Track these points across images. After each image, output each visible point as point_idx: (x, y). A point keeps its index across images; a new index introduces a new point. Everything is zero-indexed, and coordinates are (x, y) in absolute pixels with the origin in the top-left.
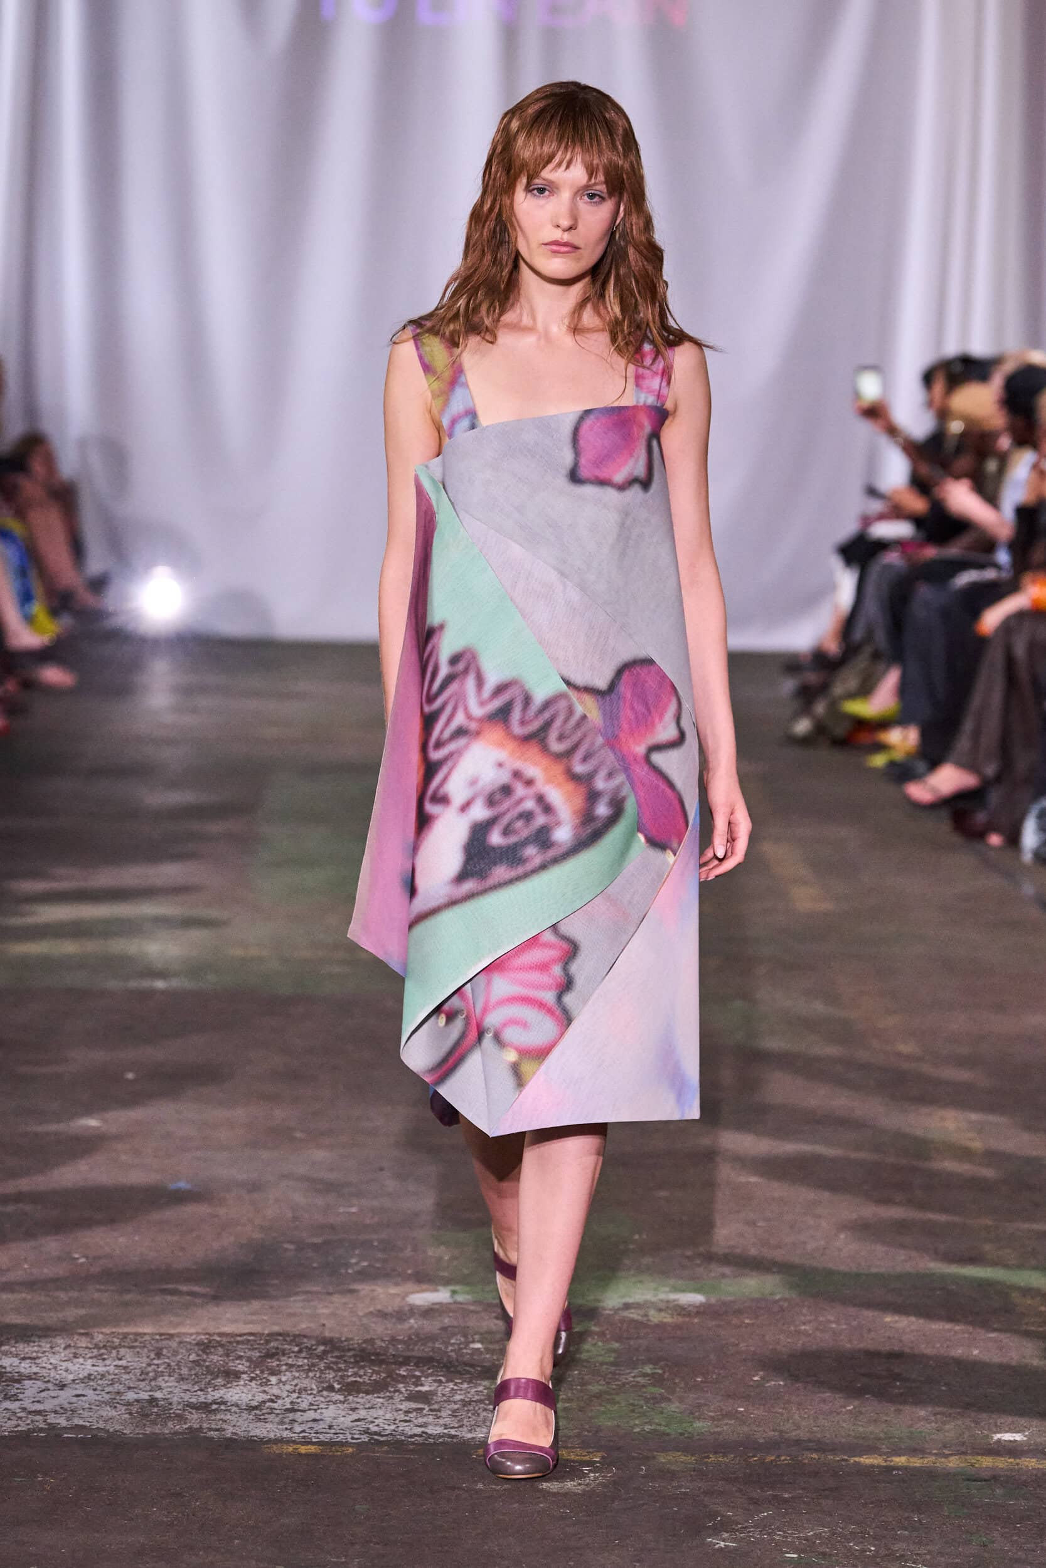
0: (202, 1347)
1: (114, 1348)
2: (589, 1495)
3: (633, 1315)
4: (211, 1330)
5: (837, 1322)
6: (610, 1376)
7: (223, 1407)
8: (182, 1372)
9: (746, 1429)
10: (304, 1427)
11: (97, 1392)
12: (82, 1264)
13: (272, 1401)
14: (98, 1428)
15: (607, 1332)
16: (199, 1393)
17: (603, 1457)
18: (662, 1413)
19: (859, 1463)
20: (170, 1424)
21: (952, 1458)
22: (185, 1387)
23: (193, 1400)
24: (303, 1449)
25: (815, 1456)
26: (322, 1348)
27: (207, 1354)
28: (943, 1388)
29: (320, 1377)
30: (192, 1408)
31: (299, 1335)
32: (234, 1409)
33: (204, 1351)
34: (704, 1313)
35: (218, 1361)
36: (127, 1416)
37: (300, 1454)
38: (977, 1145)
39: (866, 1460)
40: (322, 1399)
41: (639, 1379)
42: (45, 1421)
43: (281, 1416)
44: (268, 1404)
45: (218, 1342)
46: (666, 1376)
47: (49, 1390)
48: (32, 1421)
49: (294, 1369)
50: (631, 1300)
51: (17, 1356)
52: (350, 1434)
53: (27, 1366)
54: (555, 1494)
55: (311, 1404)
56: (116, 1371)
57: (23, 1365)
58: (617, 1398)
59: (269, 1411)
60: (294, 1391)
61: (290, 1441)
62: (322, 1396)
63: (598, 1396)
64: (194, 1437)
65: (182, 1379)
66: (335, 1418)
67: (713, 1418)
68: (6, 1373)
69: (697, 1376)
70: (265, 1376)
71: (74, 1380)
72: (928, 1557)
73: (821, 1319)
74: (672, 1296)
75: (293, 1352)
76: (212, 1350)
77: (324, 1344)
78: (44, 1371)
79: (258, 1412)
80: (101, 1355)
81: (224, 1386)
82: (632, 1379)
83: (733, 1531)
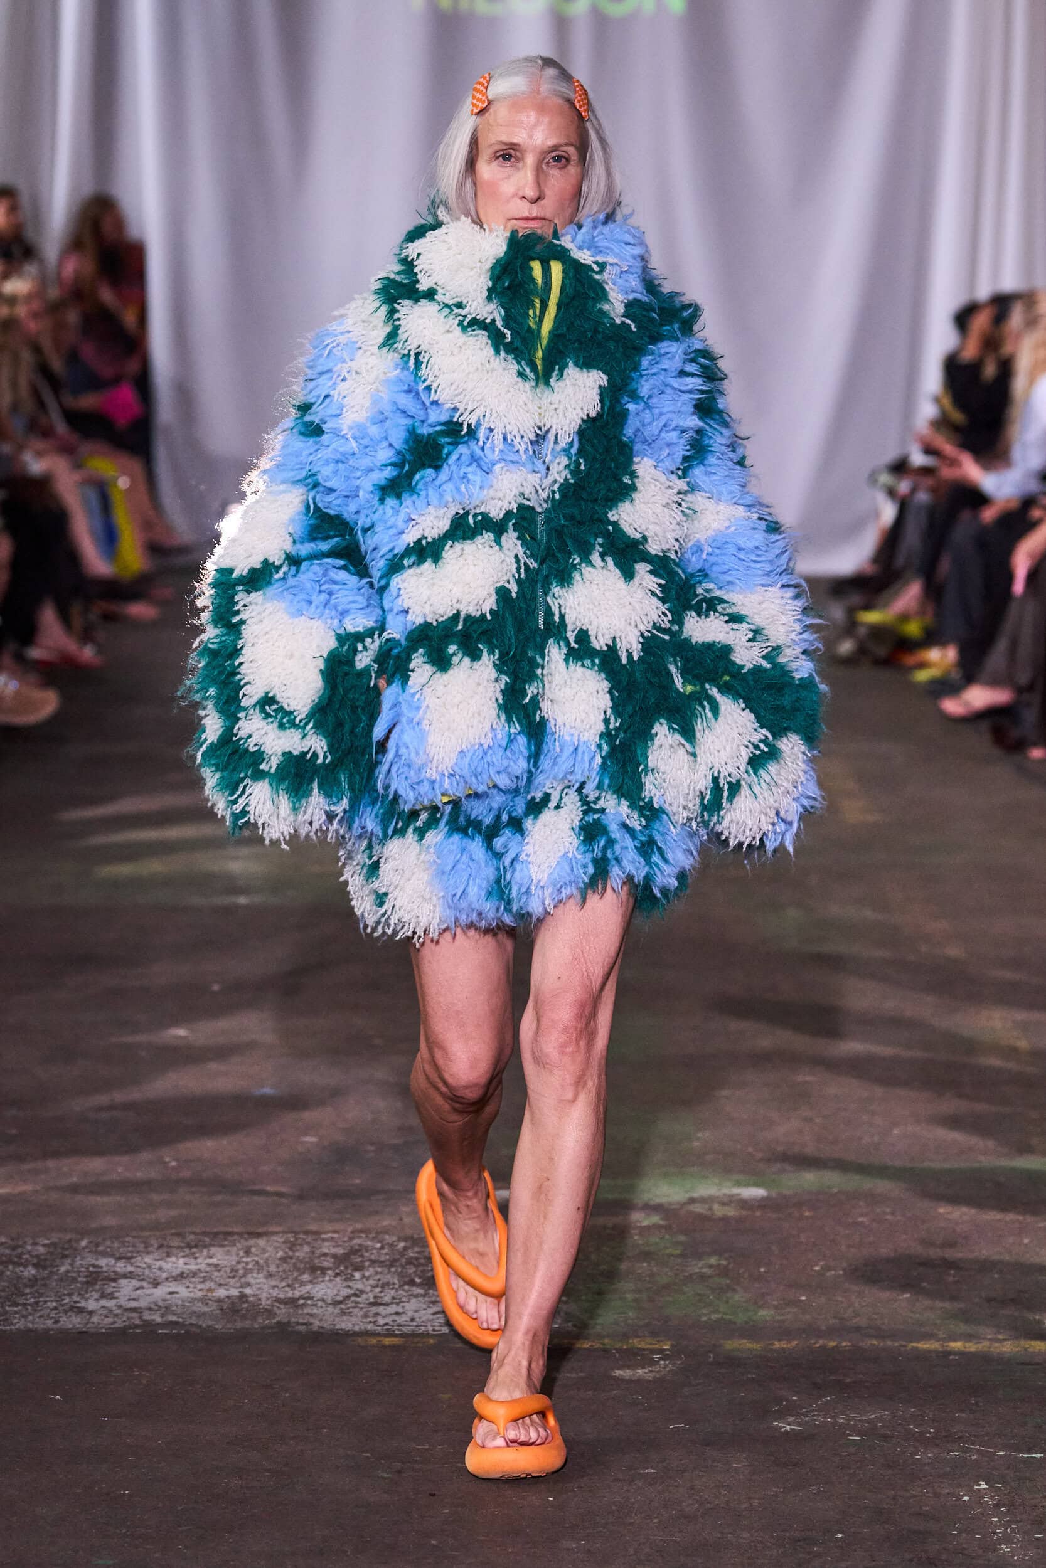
0: (289, 1245)
1: (205, 1246)
2: (659, 1382)
3: (698, 1208)
4: (297, 1229)
5: (893, 1214)
6: (677, 1267)
7: (309, 1302)
8: (271, 1269)
9: (808, 1317)
10: (389, 1320)
11: (190, 1290)
12: (173, 1168)
13: (355, 1295)
14: (191, 1324)
15: (674, 1226)
16: (287, 1289)
17: (672, 1345)
18: (727, 1302)
19: (917, 1347)
20: (260, 1320)
21: (1005, 1343)
22: (274, 1283)
23: (282, 1296)
24: (387, 1341)
25: (875, 1342)
26: (402, 1245)
27: (294, 1251)
28: (996, 1276)
29: (402, 1272)
30: (280, 1303)
31: (381, 1232)
32: (320, 1303)
33: (290, 1249)
34: (764, 1207)
35: (304, 1258)
36: (218, 1312)
37: (384, 1346)
38: (1023, 1044)
39: (923, 1345)
40: (404, 1293)
41: (704, 1270)
42: (140, 1317)
43: (364, 1310)
44: (353, 1298)
45: (304, 1239)
46: (731, 1266)
47: (143, 1288)
48: (128, 1318)
49: (376, 1265)
50: (695, 1195)
51: (112, 1256)
52: (432, 1326)
53: (122, 1265)
54: (630, 1381)
55: (393, 1298)
56: (208, 1269)
57: (118, 1264)
58: (685, 1289)
59: (353, 1305)
60: (377, 1286)
61: (374, 1334)
62: (404, 1290)
63: (666, 1287)
64: (283, 1330)
65: (270, 1275)
66: (416, 1311)
67: (776, 1307)
68: (102, 1272)
69: (759, 1267)
70: (349, 1271)
71: (167, 1279)
72: (986, 1438)
73: (878, 1211)
74: (736, 1191)
75: (376, 1248)
76: (298, 1247)
77: (405, 1239)
78: (139, 1270)
79: (343, 1306)
80: (194, 1253)
81: (311, 1282)
82: (697, 1271)
83: (799, 1415)
